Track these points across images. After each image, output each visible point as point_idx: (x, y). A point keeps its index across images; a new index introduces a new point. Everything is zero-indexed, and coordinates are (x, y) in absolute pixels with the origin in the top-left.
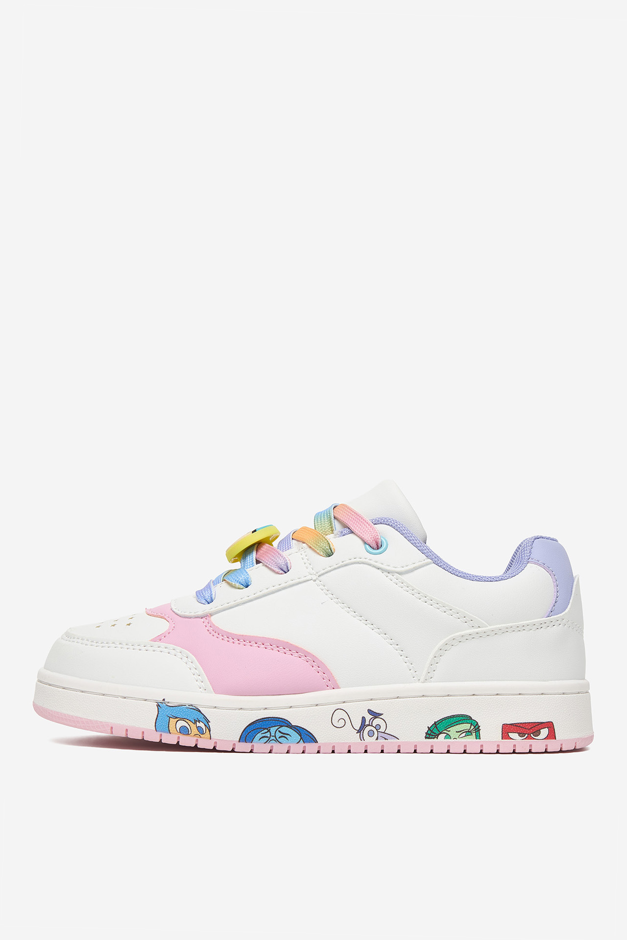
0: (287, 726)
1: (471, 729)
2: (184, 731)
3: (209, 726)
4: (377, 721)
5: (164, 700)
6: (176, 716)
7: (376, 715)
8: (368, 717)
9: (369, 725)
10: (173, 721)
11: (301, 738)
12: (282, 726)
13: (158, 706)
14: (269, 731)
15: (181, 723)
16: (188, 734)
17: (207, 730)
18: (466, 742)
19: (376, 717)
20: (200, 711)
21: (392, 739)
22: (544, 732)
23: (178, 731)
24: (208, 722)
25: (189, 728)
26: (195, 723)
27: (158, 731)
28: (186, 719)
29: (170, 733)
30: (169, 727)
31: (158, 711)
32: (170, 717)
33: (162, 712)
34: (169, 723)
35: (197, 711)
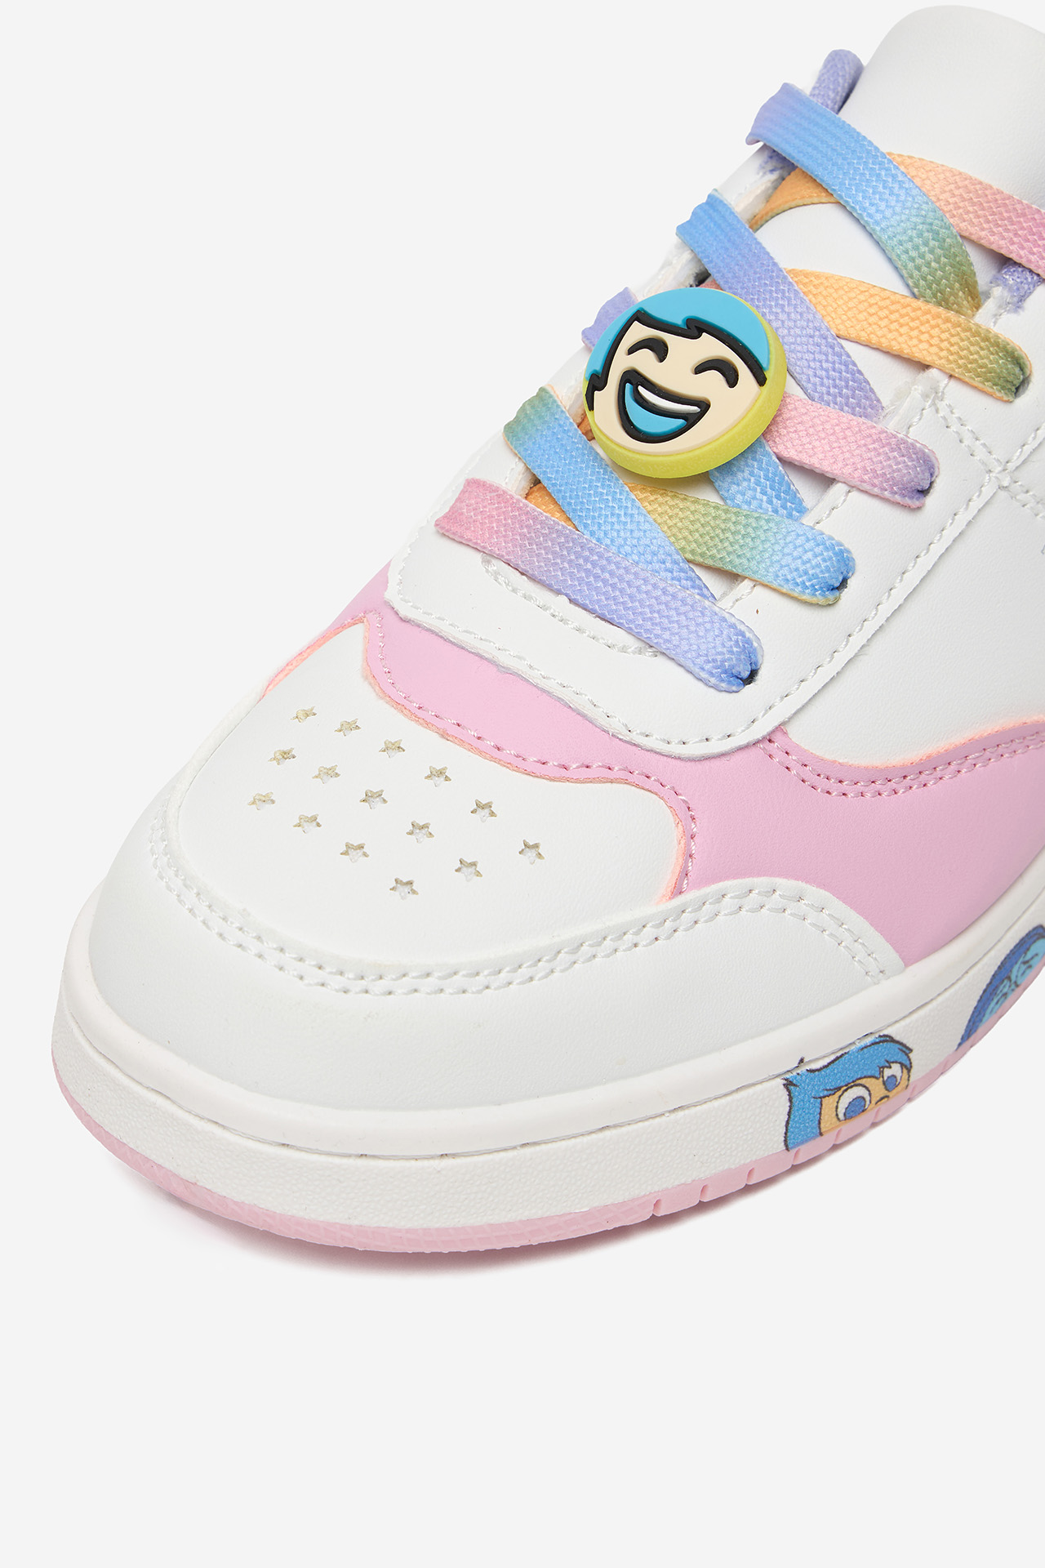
2: (854, 1109)
3: (911, 1064)
5: (801, 1060)
6: (837, 1085)
10: (830, 1101)
13: (788, 1084)
14: (1008, 979)
15: (852, 1094)
16: (863, 1110)
17: (905, 1076)
20: (892, 1039)
23: (842, 1118)
24: (908, 1053)
25: (868, 1099)
26: (880, 1076)
27: (792, 1148)
28: (858, 1082)
29: (821, 1134)
30: (819, 1123)
31: (790, 1100)
32: (824, 1097)
33: (801, 1097)
34: (820, 1113)
35: (887, 1041)
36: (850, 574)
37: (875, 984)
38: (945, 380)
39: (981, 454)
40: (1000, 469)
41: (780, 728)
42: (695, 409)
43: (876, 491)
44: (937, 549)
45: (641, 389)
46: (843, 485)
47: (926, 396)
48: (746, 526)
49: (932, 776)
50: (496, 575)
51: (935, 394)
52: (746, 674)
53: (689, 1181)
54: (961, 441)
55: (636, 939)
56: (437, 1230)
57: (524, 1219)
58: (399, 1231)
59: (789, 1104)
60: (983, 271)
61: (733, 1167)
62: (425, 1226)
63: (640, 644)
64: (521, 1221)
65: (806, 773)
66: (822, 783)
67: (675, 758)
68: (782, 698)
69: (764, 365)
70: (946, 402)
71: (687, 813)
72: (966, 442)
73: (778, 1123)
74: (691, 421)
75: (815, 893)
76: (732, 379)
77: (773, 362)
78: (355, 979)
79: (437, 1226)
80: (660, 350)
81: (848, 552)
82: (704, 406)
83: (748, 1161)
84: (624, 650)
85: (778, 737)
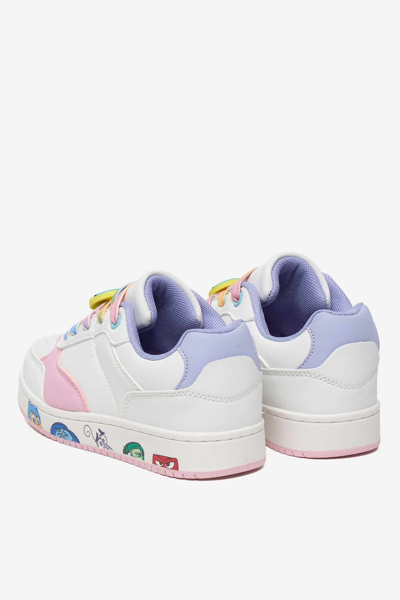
0: (66, 430)
1: (141, 453)
3: (41, 422)
4: (103, 437)
5: (30, 400)
7: (102, 433)
8: (99, 433)
9: (99, 438)
11: (73, 439)
12: (65, 429)
14: (60, 431)
15: (33, 416)
16: (35, 423)
17: (40, 424)
18: (140, 461)
19: (102, 435)
20: (37, 410)
21: (110, 449)
22: (172, 464)
24: (40, 418)
25: (35, 420)
26: (36, 417)
32: (31, 411)
40: (93, 334)
41: (61, 349)
59: (28, 407)
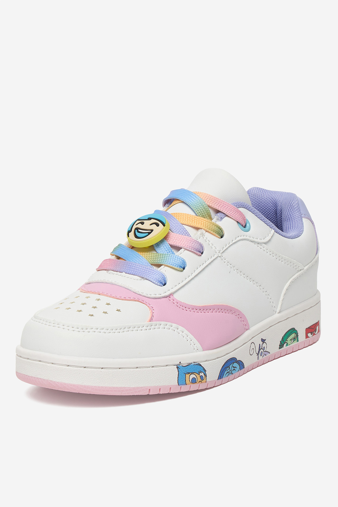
2: (194, 381)
3: (206, 375)
5: (180, 363)
6: (189, 372)
10: (187, 376)
13: (177, 368)
15: (193, 376)
16: (196, 382)
17: (205, 377)
20: (201, 365)
23: (191, 382)
24: (205, 371)
25: (196, 378)
26: (199, 374)
27: (180, 385)
28: (194, 373)
29: (186, 384)
30: (186, 381)
31: (178, 372)
32: (186, 374)
33: (181, 372)
34: (185, 378)
35: (199, 365)
36: (185, 266)
37: (196, 352)
38: (204, 232)
39: (214, 248)
40: (218, 252)
41: (171, 294)
42: (150, 231)
43: (190, 249)
44: (205, 265)
45: (139, 230)
46: (183, 249)
47: (201, 234)
48: (162, 256)
49: (206, 311)
50: (110, 273)
51: (202, 234)
52: (164, 283)
53: (156, 386)
54: (209, 245)
55: (142, 329)
56: (101, 387)
57: (120, 387)
58: (93, 386)
59: (178, 373)
60: (212, 213)
61: (166, 385)
62: (98, 386)
63: (141, 278)
64: (119, 387)
65: (178, 305)
66: (181, 307)
67: (149, 298)
68: (172, 288)
69: (165, 223)
70: (205, 236)
71: (152, 308)
72: (210, 245)
73: (176, 377)
74: (149, 233)
75: (181, 328)
76: (158, 225)
77: (166, 223)
78: (81, 329)
79: (101, 386)
80: (143, 223)
81: (185, 260)
82: (152, 231)
83: (170, 385)
84: (137, 280)
85: (171, 296)
